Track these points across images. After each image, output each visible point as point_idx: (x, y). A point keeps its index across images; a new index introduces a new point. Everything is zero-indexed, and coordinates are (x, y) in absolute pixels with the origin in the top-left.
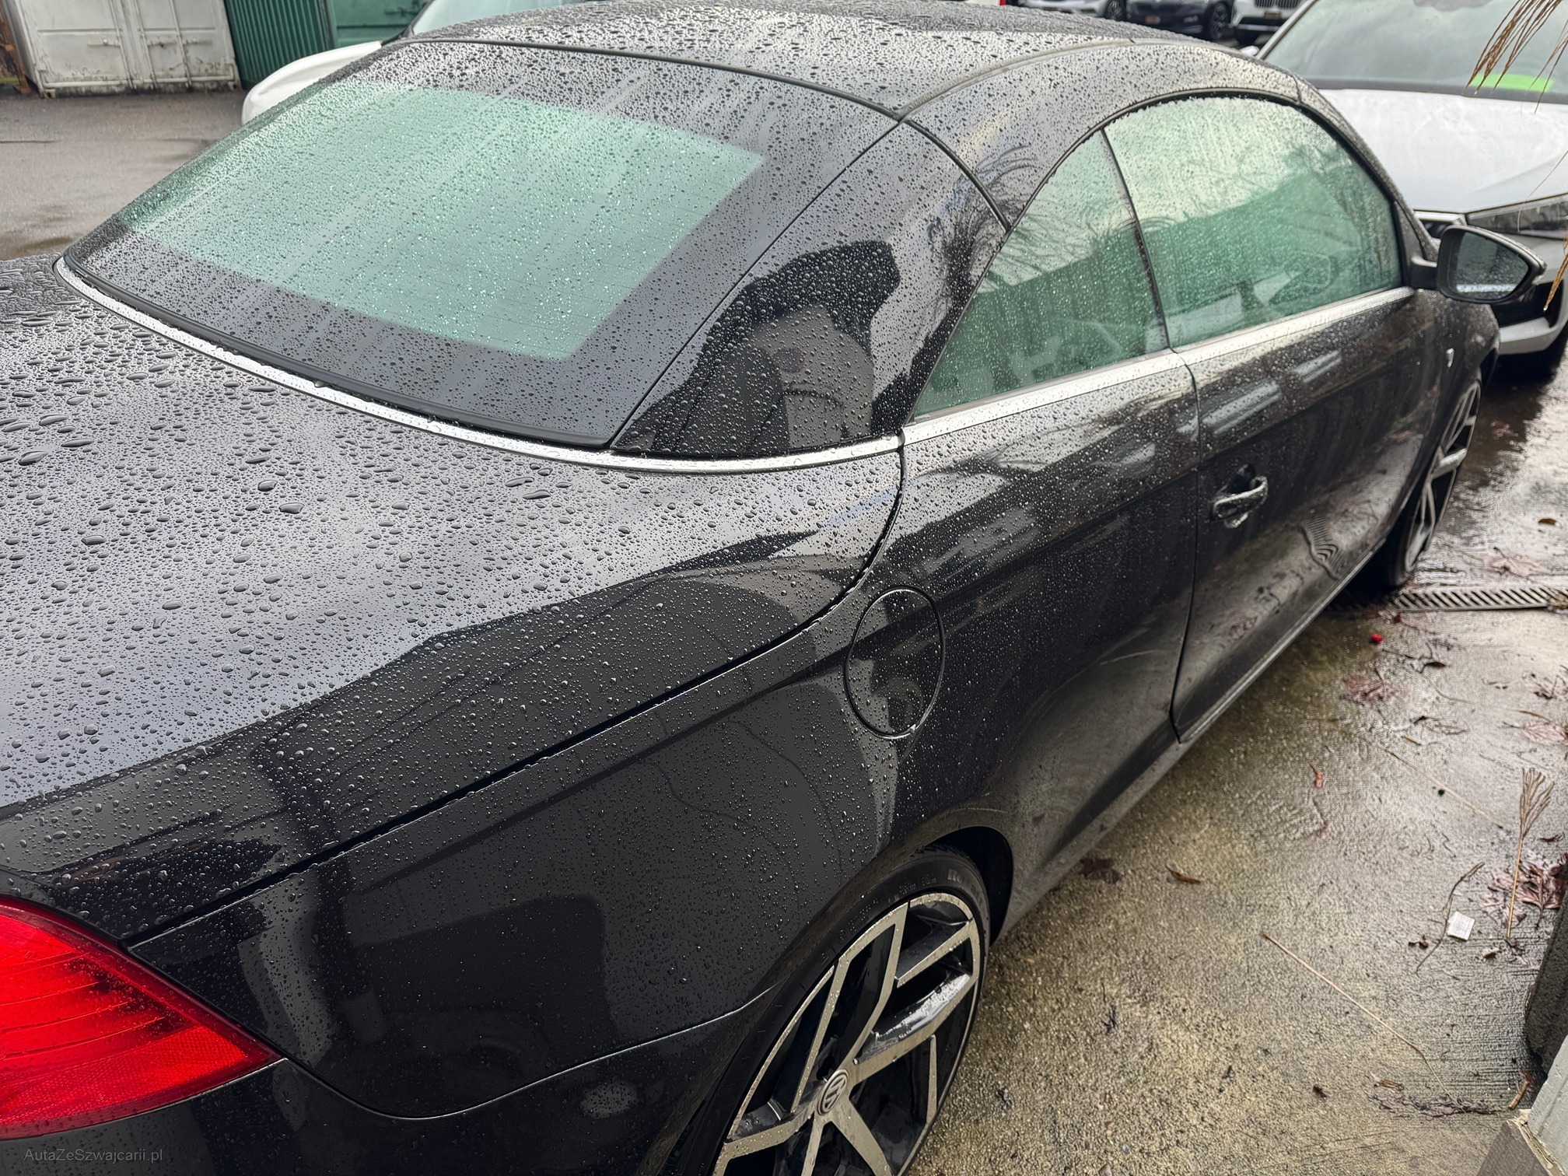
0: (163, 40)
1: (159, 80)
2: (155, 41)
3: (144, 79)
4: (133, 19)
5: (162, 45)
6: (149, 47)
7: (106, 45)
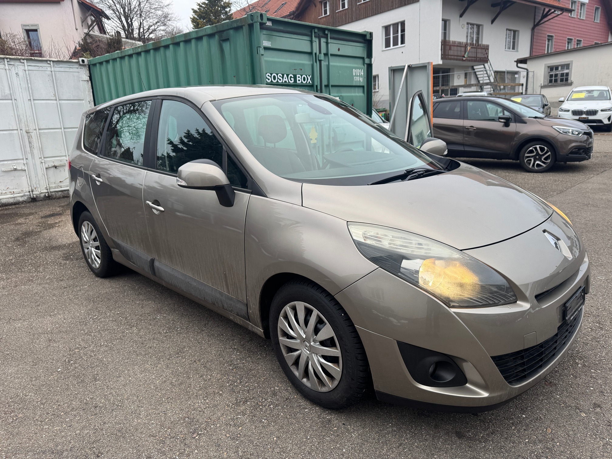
0: (56, 164)
1: (52, 190)
2: (51, 164)
3: (41, 190)
4: (36, 152)
5: (56, 167)
6: (46, 168)
7: (15, 170)
